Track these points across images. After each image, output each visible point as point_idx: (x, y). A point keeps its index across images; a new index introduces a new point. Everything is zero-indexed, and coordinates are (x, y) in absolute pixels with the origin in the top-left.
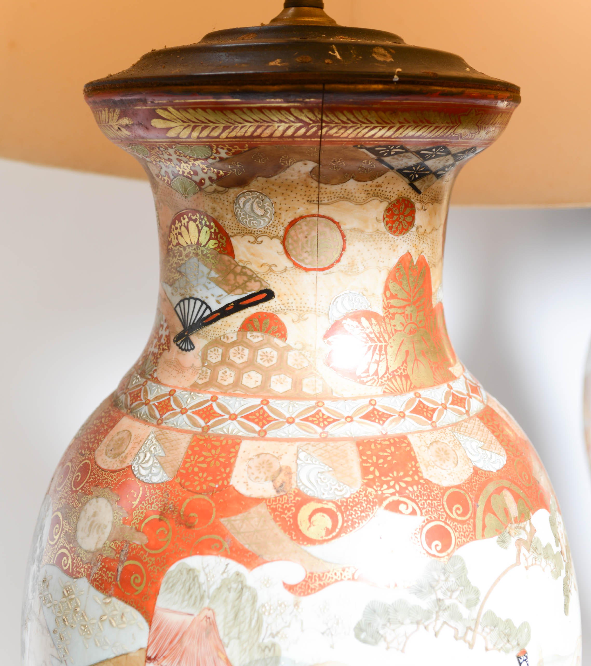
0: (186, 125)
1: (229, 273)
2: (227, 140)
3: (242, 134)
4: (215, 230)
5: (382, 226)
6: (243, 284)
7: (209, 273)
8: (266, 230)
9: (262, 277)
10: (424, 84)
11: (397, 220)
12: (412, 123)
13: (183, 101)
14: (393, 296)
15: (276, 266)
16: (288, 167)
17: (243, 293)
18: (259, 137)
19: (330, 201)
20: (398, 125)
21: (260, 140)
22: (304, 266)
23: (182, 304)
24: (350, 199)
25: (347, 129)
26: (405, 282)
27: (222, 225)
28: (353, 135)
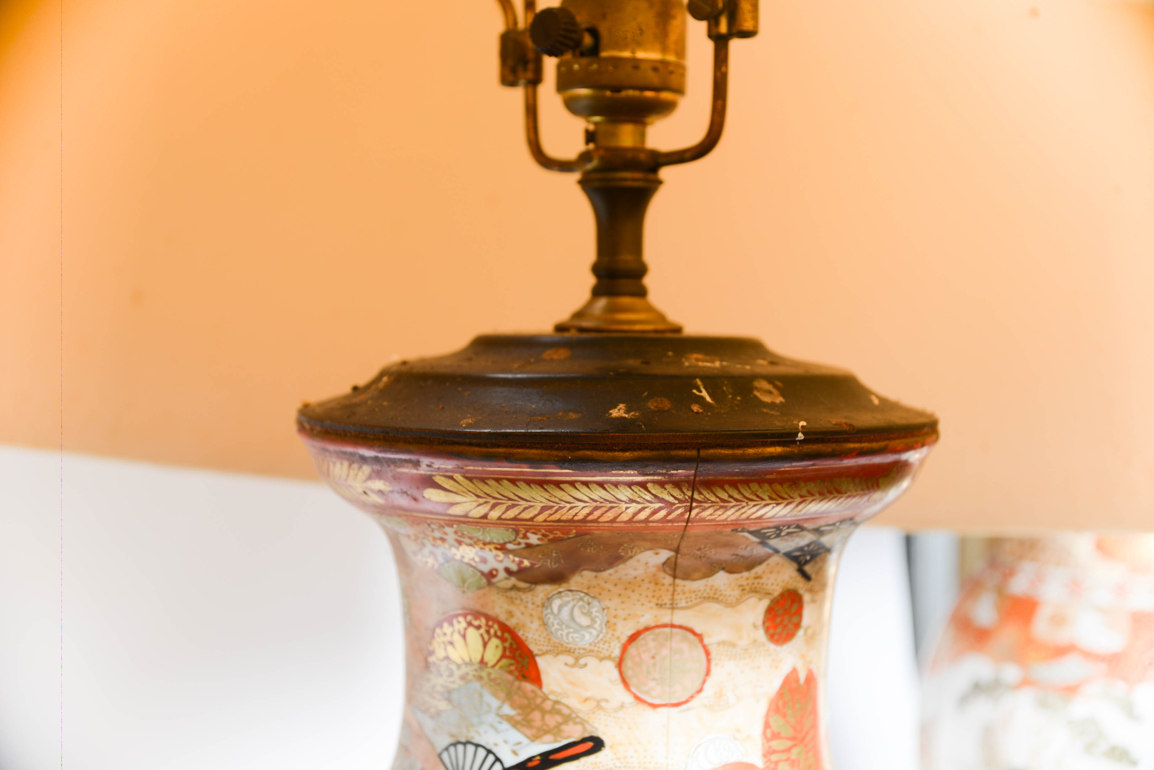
0: (481, 501)
1: (533, 710)
2: (545, 524)
3: (570, 517)
4: (511, 645)
5: (761, 635)
6: (556, 727)
7: (500, 708)
8: (592, 648)
9: (586, 718)
10: (837, 441)
11: (781, 622)
12: (818, 496)
13: (480, 468)
14: (776, 736)
15: (607, 701)
16: (631, 557)
17: (556, 741)
18: (596, 521)
19: (689, 604)
20: (799, 500)
21: (596, 525)
22: (650, 700)
23: (452, 749)
24: (717, 599)
25: (726, 509)
26: (790, 712)
27: (523, 638)
28: (734, 517)
